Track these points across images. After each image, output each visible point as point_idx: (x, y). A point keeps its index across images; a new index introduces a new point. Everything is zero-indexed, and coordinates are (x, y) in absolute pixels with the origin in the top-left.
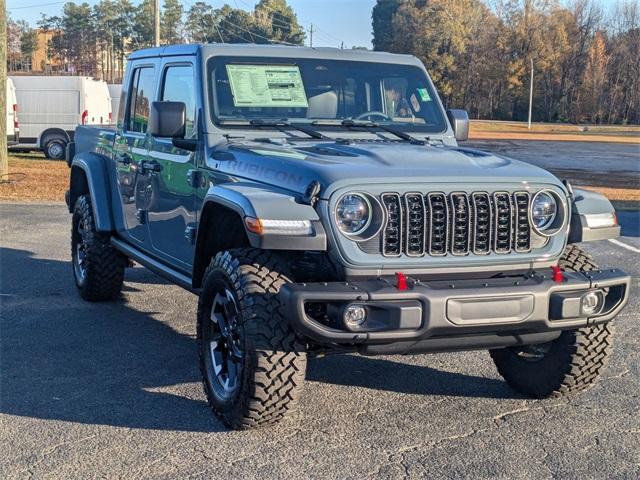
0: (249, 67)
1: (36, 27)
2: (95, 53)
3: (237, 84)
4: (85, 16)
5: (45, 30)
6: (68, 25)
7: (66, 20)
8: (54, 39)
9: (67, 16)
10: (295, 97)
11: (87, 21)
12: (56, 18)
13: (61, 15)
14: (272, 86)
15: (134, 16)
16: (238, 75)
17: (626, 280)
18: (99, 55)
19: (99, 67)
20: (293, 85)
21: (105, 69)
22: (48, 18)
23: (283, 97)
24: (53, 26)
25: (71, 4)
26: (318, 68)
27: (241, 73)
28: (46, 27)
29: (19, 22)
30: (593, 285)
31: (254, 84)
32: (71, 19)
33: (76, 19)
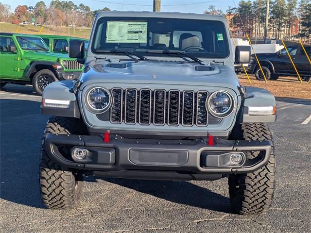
0: (120, 22)
1: (226, 13)
2: (252, 24)
3: (111, 31)
4: (249, 7)
5: (230, 14)
6: (240, 12)
7: (239, 9)
8: (234, 18)
9: (240, 7)
10: (141, 38)
11: (250, 9)
12: (235, 8)
13: (238, 7)
14: (129, 32)
15: (272, 6)
16: (113, 26)
17: (267, 148)
18: (254, 25)
19: (254, 31)
20: (141, 32)
21: (256, 32)
22: (231, 8)
23: (134, 38)
24: (234, 12)
25: (243, 1)
26: (159, 23)
27: (115, 25)
28: (230, 13)
29: (218, 11)
30: (235, 148)
31: (120, 31)
32: (242, 8)
33: (244, 9)
